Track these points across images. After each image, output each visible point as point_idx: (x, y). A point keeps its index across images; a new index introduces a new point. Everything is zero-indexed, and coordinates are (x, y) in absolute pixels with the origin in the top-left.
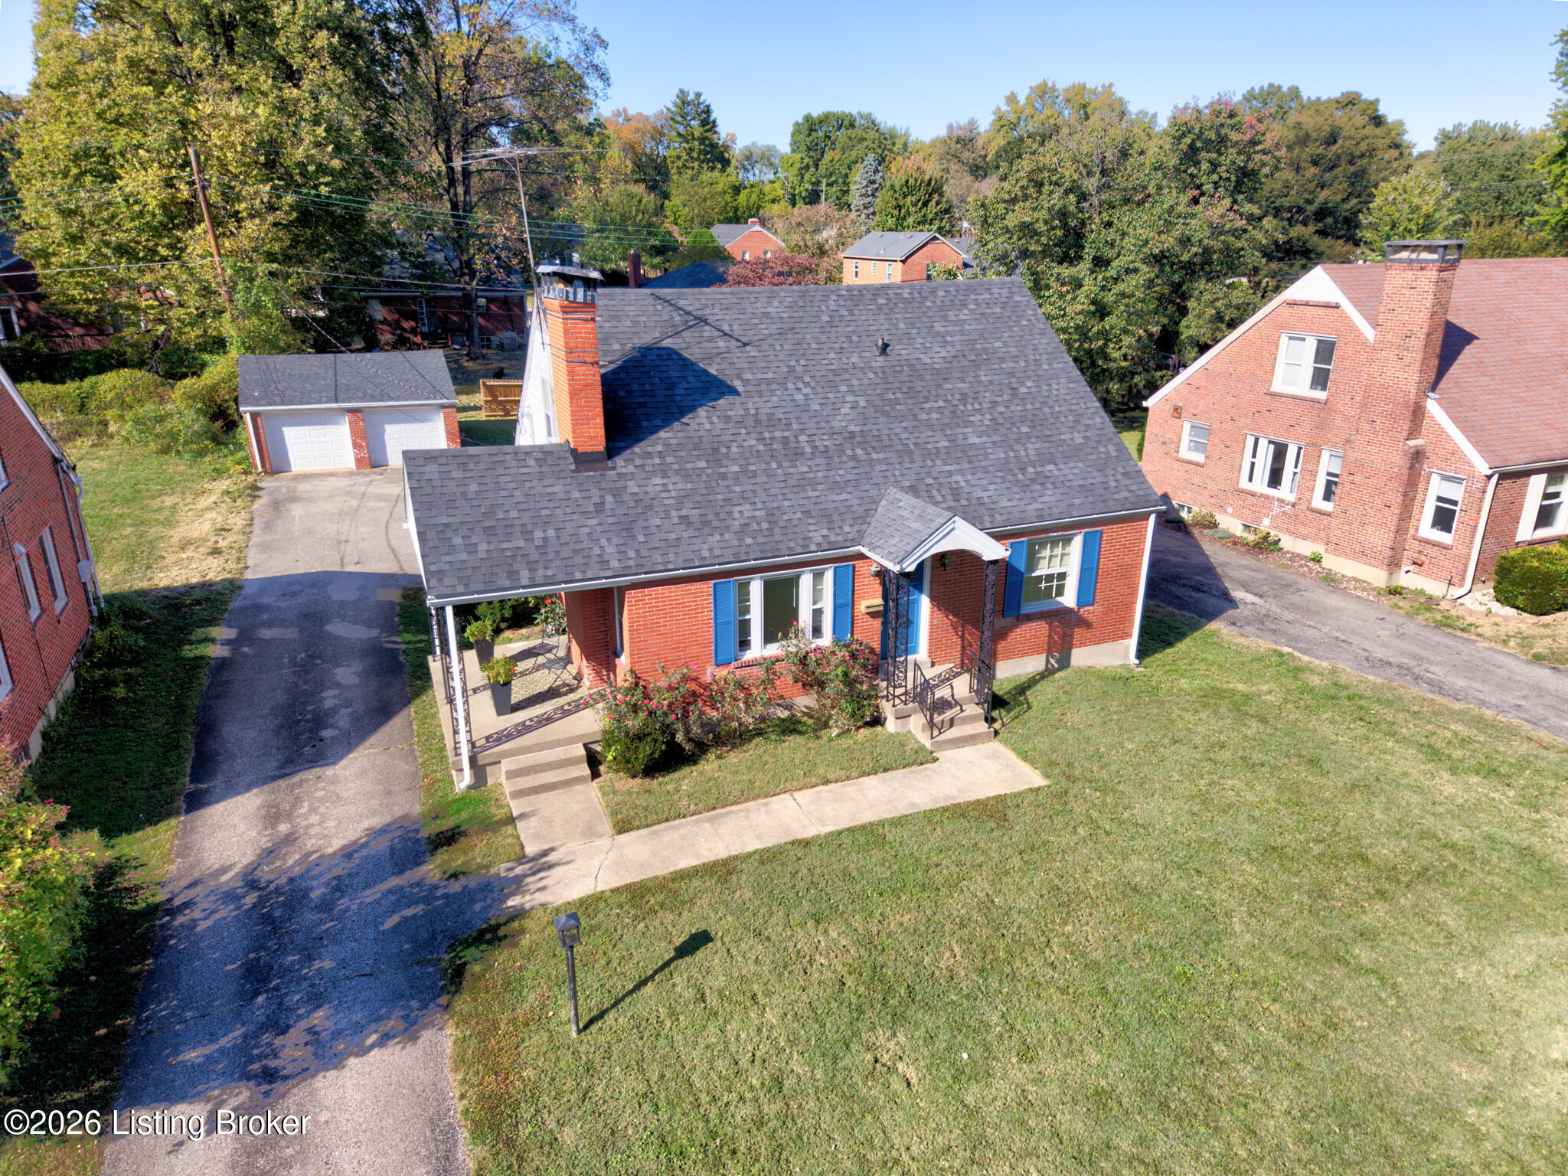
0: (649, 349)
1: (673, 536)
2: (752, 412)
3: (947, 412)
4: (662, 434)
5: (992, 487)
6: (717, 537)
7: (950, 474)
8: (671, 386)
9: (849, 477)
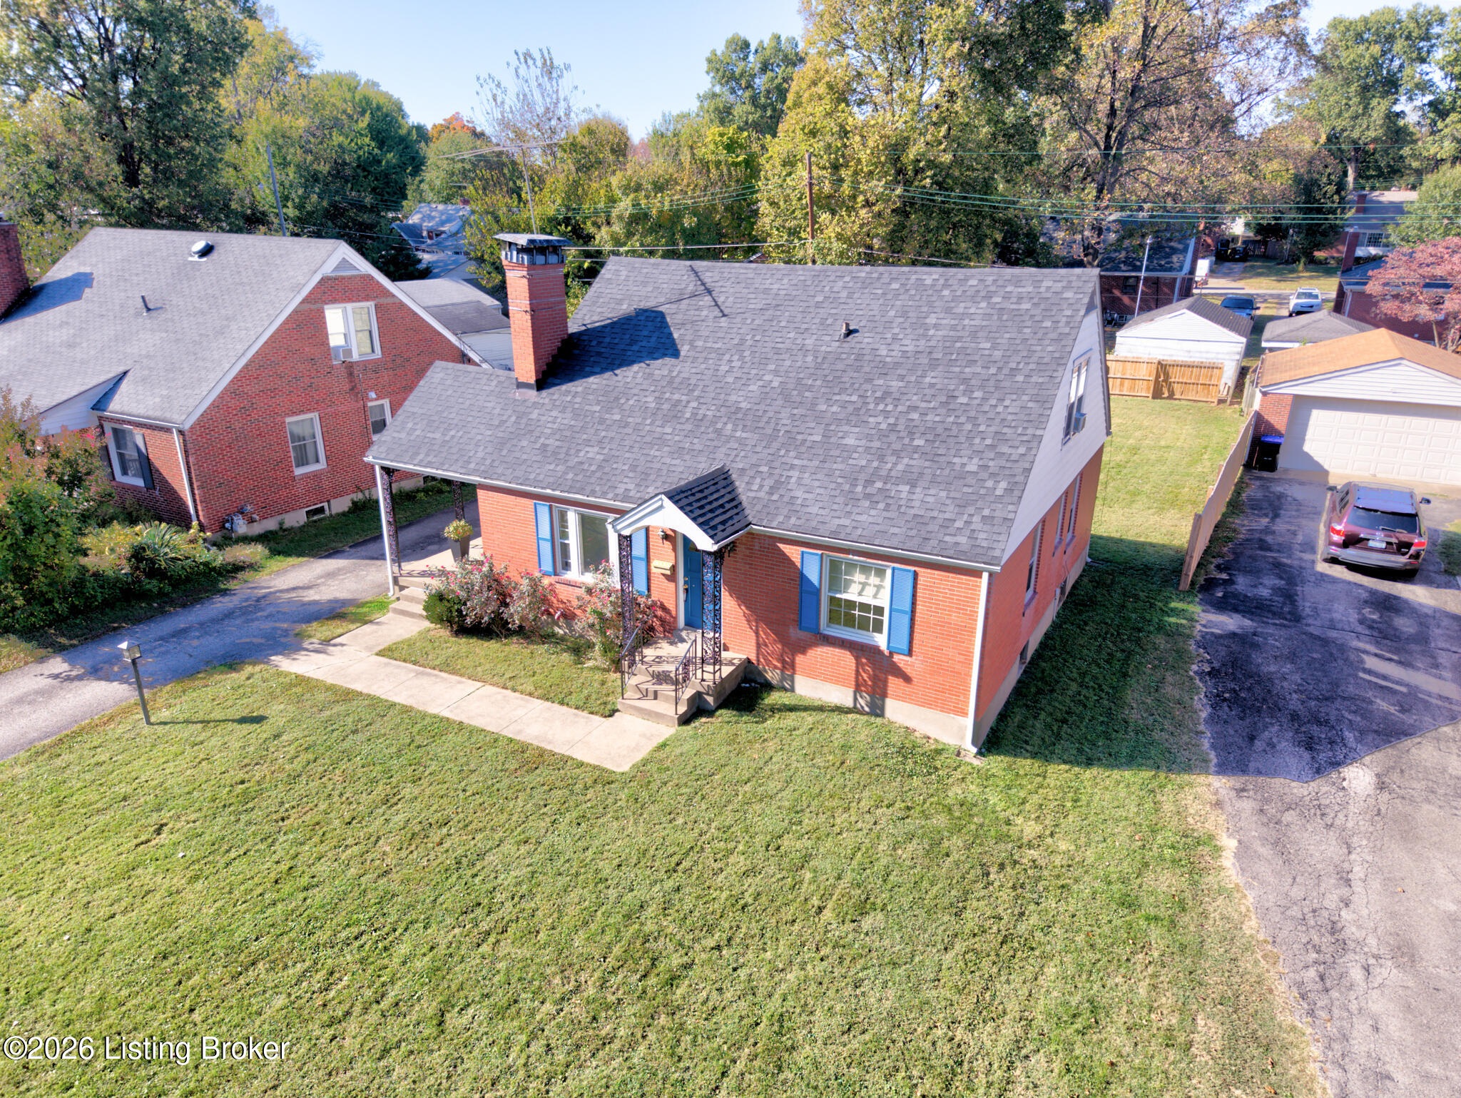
0: (645, 311)
1: (525, 457)
2: (674, 374)
3: (850, 408)
4: (591, 379)
5: (818, 491)
6: (552, 467)
7: (792, 467)
8: (633, 342)
9: (696, 447)
